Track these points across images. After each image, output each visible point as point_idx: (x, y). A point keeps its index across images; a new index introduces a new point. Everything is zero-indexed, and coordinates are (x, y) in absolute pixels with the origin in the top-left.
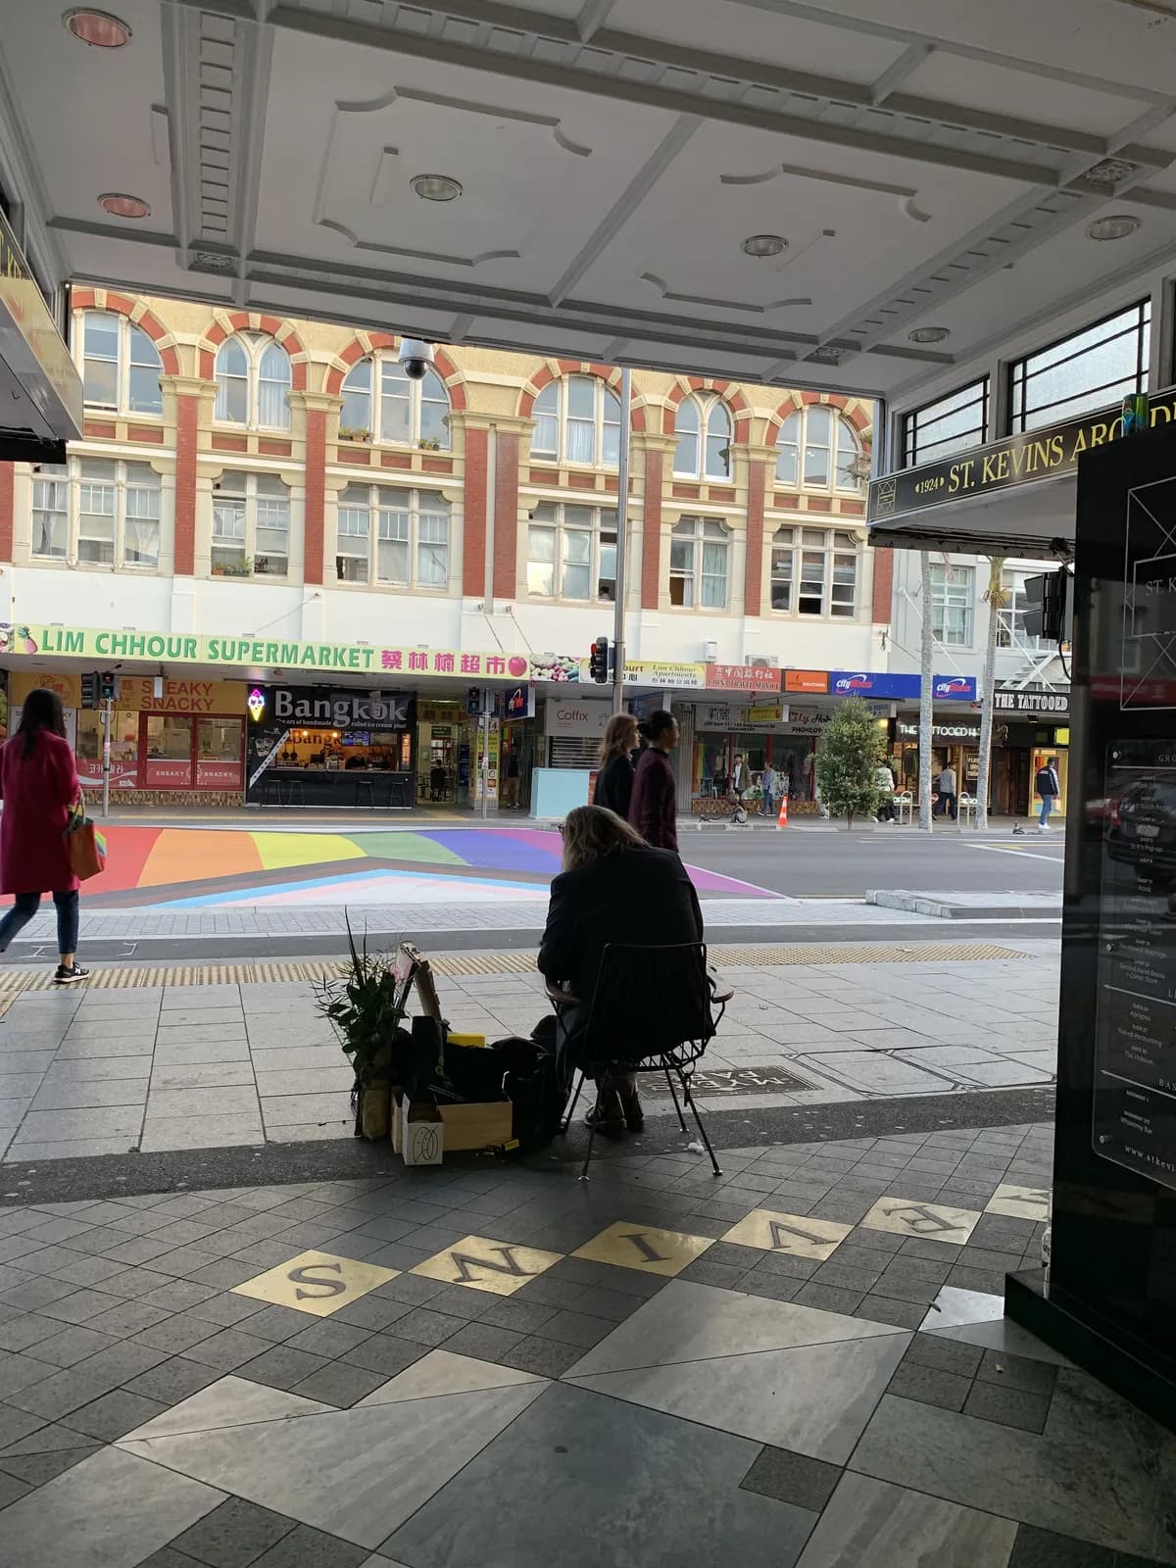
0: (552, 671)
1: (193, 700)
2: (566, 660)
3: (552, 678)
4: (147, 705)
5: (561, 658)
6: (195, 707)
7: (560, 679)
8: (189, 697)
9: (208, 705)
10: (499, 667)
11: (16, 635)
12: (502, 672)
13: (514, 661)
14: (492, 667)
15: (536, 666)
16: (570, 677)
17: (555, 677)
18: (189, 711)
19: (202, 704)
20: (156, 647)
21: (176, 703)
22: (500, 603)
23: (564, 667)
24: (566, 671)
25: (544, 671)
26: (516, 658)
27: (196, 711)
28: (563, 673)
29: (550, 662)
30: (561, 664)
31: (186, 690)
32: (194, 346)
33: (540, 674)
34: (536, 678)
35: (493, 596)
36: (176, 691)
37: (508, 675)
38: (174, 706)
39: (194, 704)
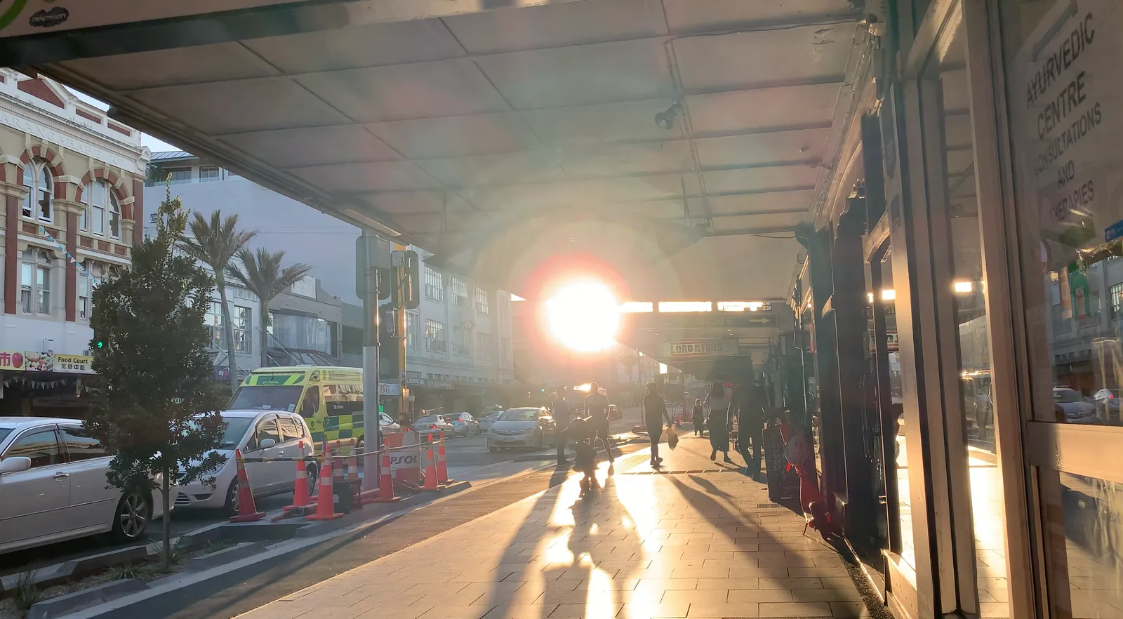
0: (38, 363)
2: (46, 355)
3: (38, 368)
5: (43, 354)
7: (43, 369)
10: (7, 361)
12: (9, 365)
13: (15, 356)
15: (29, 360)
16: (48, 368)
17: (40, 368)
22: (9, 318)
23: (45, 360)
24: (46, 363)
25: (33, 363)
26: (17, 354)
28: (44, 365)
29: (37, 357)
30: (43, 358)
33: (31, 366)
34: (29, 369)
37: (11, 367)
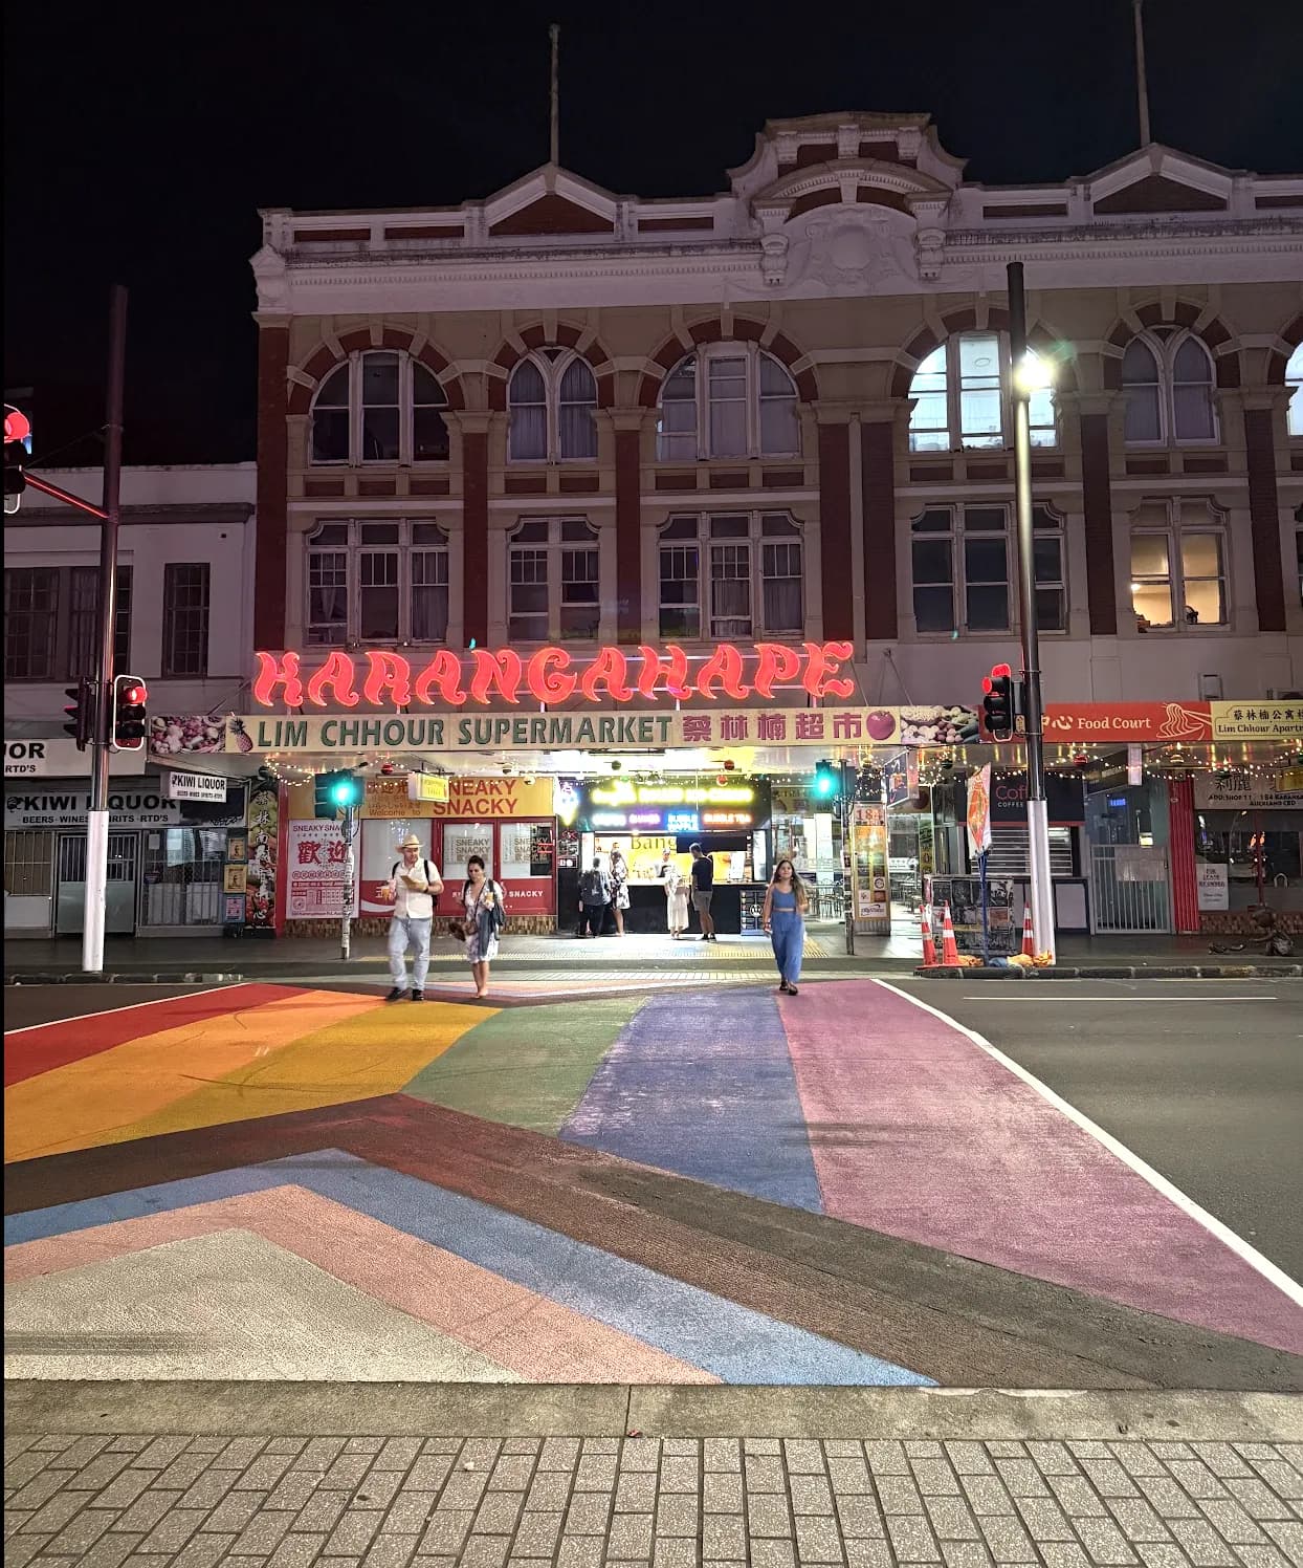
0: (935, 729)
1: (493, 801)
2: (956, 710)
3: (936, 739)
4: (440, 810)
5: (949, 708)
6: (496, 810)
7: (950, 738)
8: (489, 798)
9: (511, 806)
10: (853, 729)
11: (228, 731)
12: (859, 735)
13: (876, 718)
14: (842, 728)
15: (910, 723)
16: (964, 735)
17: (941, 737)
18: (489, 815)
19: (504, 806)
20: (394, 733)
21: (474, 805)
22: (877, 647)
23: (954, 721)
24: (957, 727)
25: (924, 730)
26: (879, 714)
27: (497, 814)
28: (953, 731)
29: (932, 715)
30: (948, 718)
31: (485, 790)
32: (481, 374)
33: (916, 735)
34: (911, 740)
35: (867, 638)
36: (474, 791)
37: (866, 739)
38: (471, 809)
39: (495, 805)
